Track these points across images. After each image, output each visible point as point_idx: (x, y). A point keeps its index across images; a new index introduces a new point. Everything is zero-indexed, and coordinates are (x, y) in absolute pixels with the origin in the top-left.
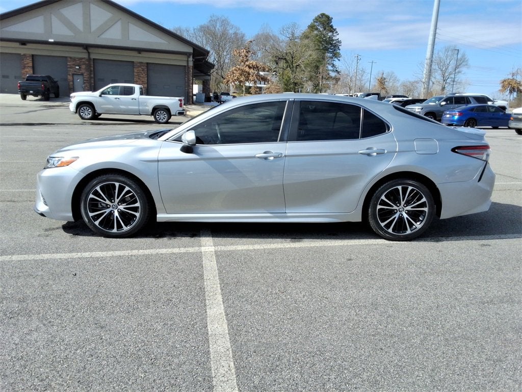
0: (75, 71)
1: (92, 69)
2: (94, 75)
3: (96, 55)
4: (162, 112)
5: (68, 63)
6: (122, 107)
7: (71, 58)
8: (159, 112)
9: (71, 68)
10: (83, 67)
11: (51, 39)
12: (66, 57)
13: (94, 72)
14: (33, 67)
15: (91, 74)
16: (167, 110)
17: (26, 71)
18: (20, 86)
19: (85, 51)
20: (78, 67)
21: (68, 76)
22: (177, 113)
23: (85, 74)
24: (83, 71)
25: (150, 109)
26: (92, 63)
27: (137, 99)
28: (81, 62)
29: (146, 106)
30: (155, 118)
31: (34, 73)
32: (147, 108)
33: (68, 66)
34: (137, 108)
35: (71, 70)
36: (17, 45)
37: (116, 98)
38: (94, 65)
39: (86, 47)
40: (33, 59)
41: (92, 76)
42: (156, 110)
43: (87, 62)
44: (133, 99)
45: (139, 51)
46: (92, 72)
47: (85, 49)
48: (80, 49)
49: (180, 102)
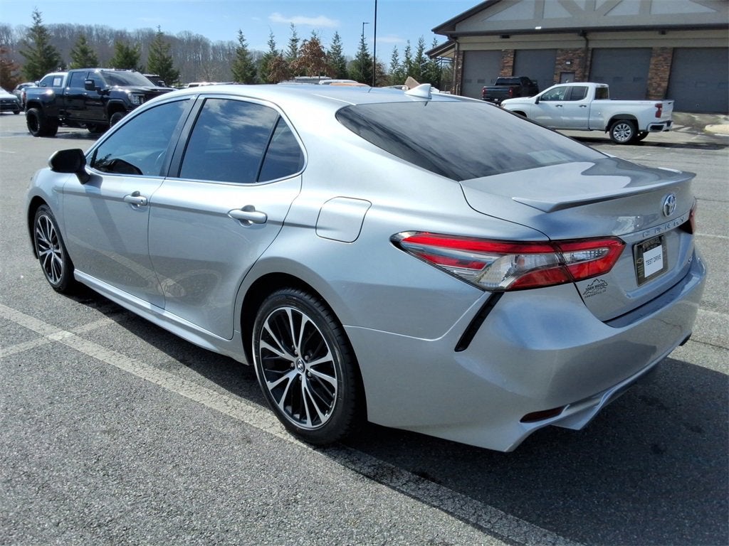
0: (565, 69)
1: (588, 63)
2: (590, 73)
3: (597, 42)
4: (624, 125)
5: (558, 58)
6: (564, 118)
7: (562, 50)
8: (620, 126)
9: (559, 64)
10: (577, 61)
11: (539, 26)
12: (556, 49)
13: (591, 68)
14: (514, 67)
15: (585, 71)
16: (632, 121)
17: (504, 73)
18: (484, 93)
19: (582, 38)
20: (569, 63)
21: (555, 76)
22: (649, 127)
23: (577, 72)
24: (575, 68)
25: (605, 120)
26: (589, 55)
27: (588, 106)
28: (574, 54)
29: (600, 116)
30: (612, 134)
31: (513, 75)
32: (601, 119)
33: (557, 62)
34: (586, 119)
35: (560, 66)
36: (497, 38)
37: (557, 106)
38: (592, 57)
39: (584, 32)
40: (515, 55)
41: (587, 74)
42: (615, 122)
43: (583, 55)
44: (581, 106)
45: (663, 30)
46: (588, 69)
47: (581, 35)
48: (575, 36)
49: (657, 109)
